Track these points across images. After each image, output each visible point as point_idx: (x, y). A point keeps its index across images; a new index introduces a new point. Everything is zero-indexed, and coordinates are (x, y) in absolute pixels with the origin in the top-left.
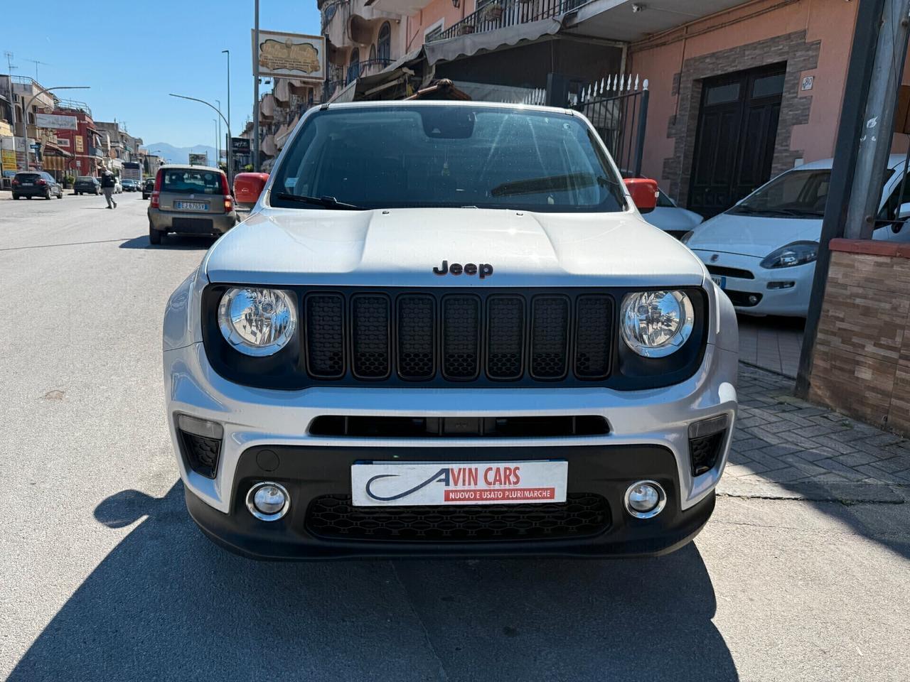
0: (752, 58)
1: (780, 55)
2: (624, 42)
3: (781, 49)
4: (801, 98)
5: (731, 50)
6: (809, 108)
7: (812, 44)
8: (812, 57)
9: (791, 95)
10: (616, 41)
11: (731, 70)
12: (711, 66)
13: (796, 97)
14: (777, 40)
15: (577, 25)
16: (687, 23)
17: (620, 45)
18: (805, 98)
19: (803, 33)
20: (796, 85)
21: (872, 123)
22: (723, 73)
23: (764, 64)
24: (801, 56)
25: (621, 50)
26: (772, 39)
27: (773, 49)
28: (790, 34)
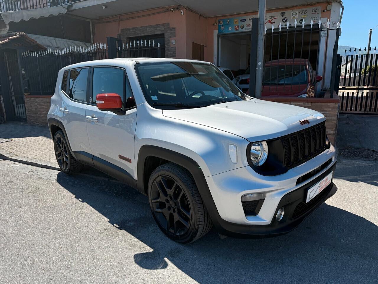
0: (150, 31)
1: (161, 31)
2: (90, 19)
3: (161, 29)
4: (172, 47)
5: (141, 27)
6: (175, 51)
7: (172, 28)
8: (173, 33)
9: (168, 46)
10: (87, 18)
11: (142, 35)
12: (133, 33)
13: (170, 47)
14: (159, 25)
15: (73, 10)
16: (120, 14)
17: (89, 20)
18: (173, 47)
19: (168, 24)
20: (169, 43)
21: (259, 63)
22: (139, 36)
23: (156, 34)
24: (169, 32)
25: (89, 22)
26: (157, 25)
27: (158, 29)
28: (164, 24)
